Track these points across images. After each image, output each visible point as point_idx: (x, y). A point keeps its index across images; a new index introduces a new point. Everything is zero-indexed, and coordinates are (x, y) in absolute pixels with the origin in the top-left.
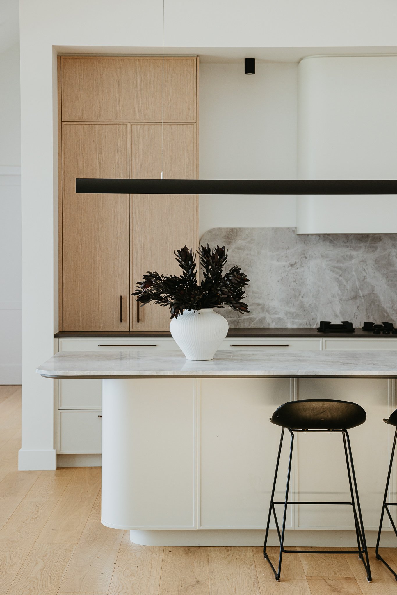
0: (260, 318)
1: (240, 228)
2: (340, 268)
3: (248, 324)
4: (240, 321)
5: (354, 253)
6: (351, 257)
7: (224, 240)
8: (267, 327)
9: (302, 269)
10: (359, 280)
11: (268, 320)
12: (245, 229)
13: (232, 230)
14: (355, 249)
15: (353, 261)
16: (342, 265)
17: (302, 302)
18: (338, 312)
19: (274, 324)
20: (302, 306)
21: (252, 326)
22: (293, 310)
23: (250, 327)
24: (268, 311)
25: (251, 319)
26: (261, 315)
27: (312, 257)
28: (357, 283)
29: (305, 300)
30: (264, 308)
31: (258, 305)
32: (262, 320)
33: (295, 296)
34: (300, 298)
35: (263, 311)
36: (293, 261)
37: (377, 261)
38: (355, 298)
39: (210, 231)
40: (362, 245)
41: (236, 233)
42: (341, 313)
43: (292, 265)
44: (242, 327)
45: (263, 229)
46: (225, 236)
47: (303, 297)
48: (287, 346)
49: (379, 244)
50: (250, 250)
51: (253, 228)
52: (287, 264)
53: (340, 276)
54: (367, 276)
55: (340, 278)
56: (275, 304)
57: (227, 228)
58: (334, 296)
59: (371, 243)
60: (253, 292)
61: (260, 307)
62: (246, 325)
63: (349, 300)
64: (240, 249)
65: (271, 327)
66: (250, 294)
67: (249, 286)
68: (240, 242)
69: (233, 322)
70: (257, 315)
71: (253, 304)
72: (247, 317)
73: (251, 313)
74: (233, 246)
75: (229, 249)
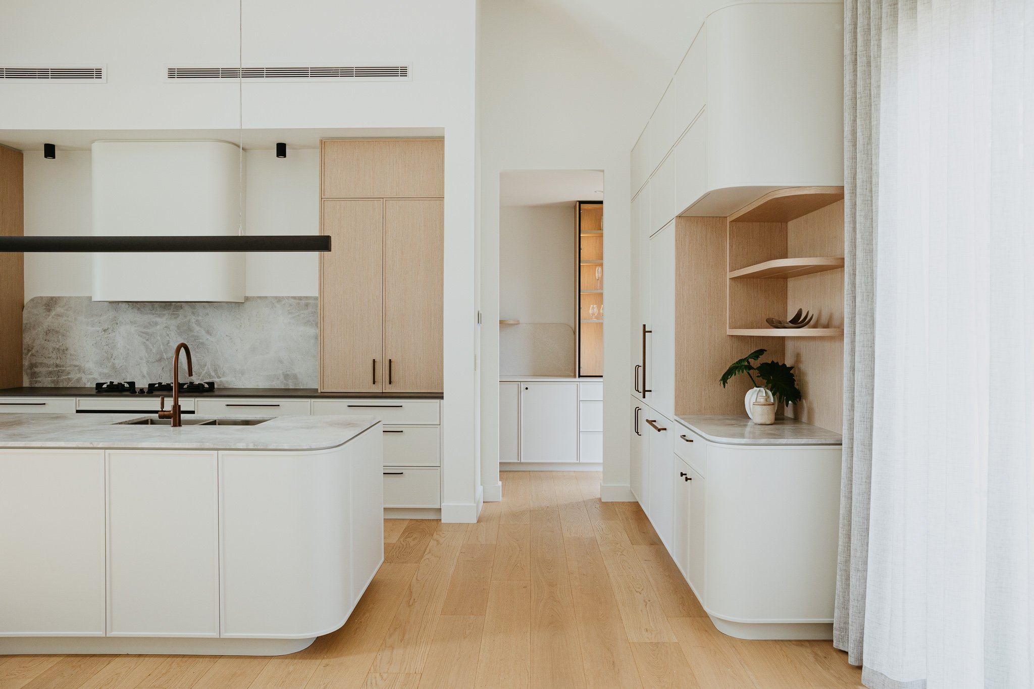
0: (77, 378)
1: (59, 297)
2: (147, 333)
3: (66, 383)
4: (59, 381)
5: (158, 320)
6: (156, 324)
7: (45, 307)
8: (83, 386)
9: (114, 334)
10: (163, 344)
11: (84, 380)
12: (63, 297)
13: (52, 298)
14: (159, 316)
15: (158, 327)
16: (148, 330)
17: (113, 364)
18: (145, 373)
19: (89, 383)
20: (113, 367)
21: (70, 385)
22: (106, 371)
23: (68, 386)
24: (84, 372)
25: (69, 379)
26: (78, 376)
27: (122, 323)
28: (162, 346)
29: (116, 362)
30: (80, 369)
31: (76, 366)
32: (79, 380)
33: (108, 358)
34: (112, 360)
35: (80, 372)
36: (106, 327)
37: (178, 327)
38: (160, 360)
39: (32, 300)
40: (165, 312)
41: (56, 301)
42: (148, 373)
43: (105, 331)
44: (61, 386)
45: (79, 297)
46: (46, 304)
47: (114, 359)
48: (44, 404)
49: (181, 312)
50: (68, 317)
51: (70, 297)
52: (100, 329)
53: (147, 340)
54: (170, 340)
55: (147, 342)
56: (90, 365)
57: (47, 297)
58: (141, 359)
59: (174, 311)
60: (71, 355)
61: (77, 368)
62: (65, 385)
63: (155, 362)
64: (58, 315)
65: (86, 386)
66: (68, 356)
67: (67, 349)
68: (58, 310)
69: (53, 382)
70: (74, 376)
71: (71, 365)
72: (66, 377)
73: (69, 373)
74: (53, 313)
75: (49, 316)
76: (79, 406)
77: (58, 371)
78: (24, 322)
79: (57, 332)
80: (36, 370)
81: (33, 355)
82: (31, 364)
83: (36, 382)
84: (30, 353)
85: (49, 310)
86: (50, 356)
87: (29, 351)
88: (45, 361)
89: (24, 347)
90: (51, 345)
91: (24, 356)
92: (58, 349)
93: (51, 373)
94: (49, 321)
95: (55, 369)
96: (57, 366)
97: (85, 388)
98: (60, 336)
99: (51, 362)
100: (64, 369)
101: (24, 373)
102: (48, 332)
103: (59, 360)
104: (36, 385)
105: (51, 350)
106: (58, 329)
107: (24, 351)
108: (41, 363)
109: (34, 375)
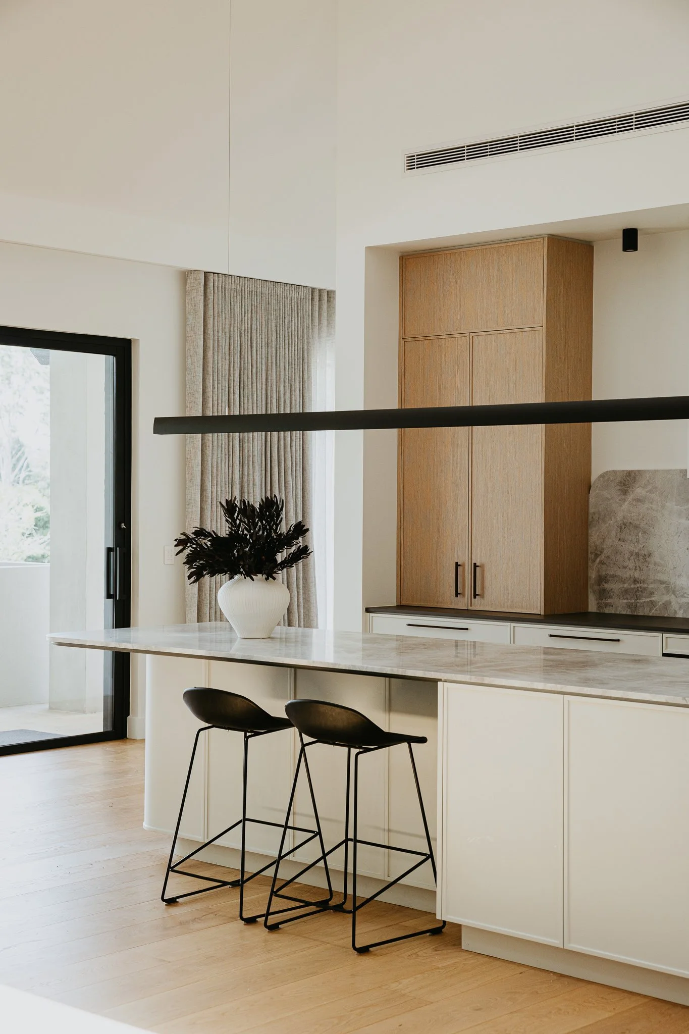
0: (663, 601)
1: (639, 471)
3: (648, 609)
4: (638, 605)
7: (618, 487)
8: (672, 615)
11: (674, 606)
12: (645, 471)
13: (629, 473)
19: (682, 612)
21: (653, 613)
23: (651, 614)
24: (674, 593)
25: (652, 602)
26: (666, 598)
30: (669, 588)
31: (662, 582)
32: (667, 605)
35: (668, 592)
39: (602, 476)
41: (635, 478)
44: (641, 614)
45: (668, 471)
46: (620, 482)
48: (618, 640)
50: (652, 503)
51: (656, 471)
56: (683, 582)
57: (623, 471)
60: (655, 564)
61: (664, 585)
62: (646, 612)
64: (638, 500)
65: (677, 616)
66: (651, 566)
67: (650, 555)
68: (639, 491)
69: (629, 606)
70: (660, 598)
71: (654, 582)
72: (648, 600)
73: (652, 594)
74: (630, 497)
75: (625, 500)
76: (666, 648)
77: (637, 589)
78: (591, 510)
79: (636, 527)
80: (606, 586)
81: (601, 563)
82: (599, 576)
83: (606, 605)
84: (598, 560)
85: (625, 492)
86: (626, 564)
87: (597, 556)
88: (619, 573)
89: (590, 550)
90: (628, 547)
91: (590, 563)
92: (637, 555)
93: (626, 591)
94: (624, 510)
95: (633, 586)
96: (635, 581)
97: (675, 618)
98: (640, 534)
99: (627, 574)
100: (645, 586)
101: (590, 590)
102: (624, 526)
103: (638, 571)
104: (607, 611)
105: (627, 555)
106: (637, 523)
107: (590, 555)
108: (613, 576)
109: (603, 594)
